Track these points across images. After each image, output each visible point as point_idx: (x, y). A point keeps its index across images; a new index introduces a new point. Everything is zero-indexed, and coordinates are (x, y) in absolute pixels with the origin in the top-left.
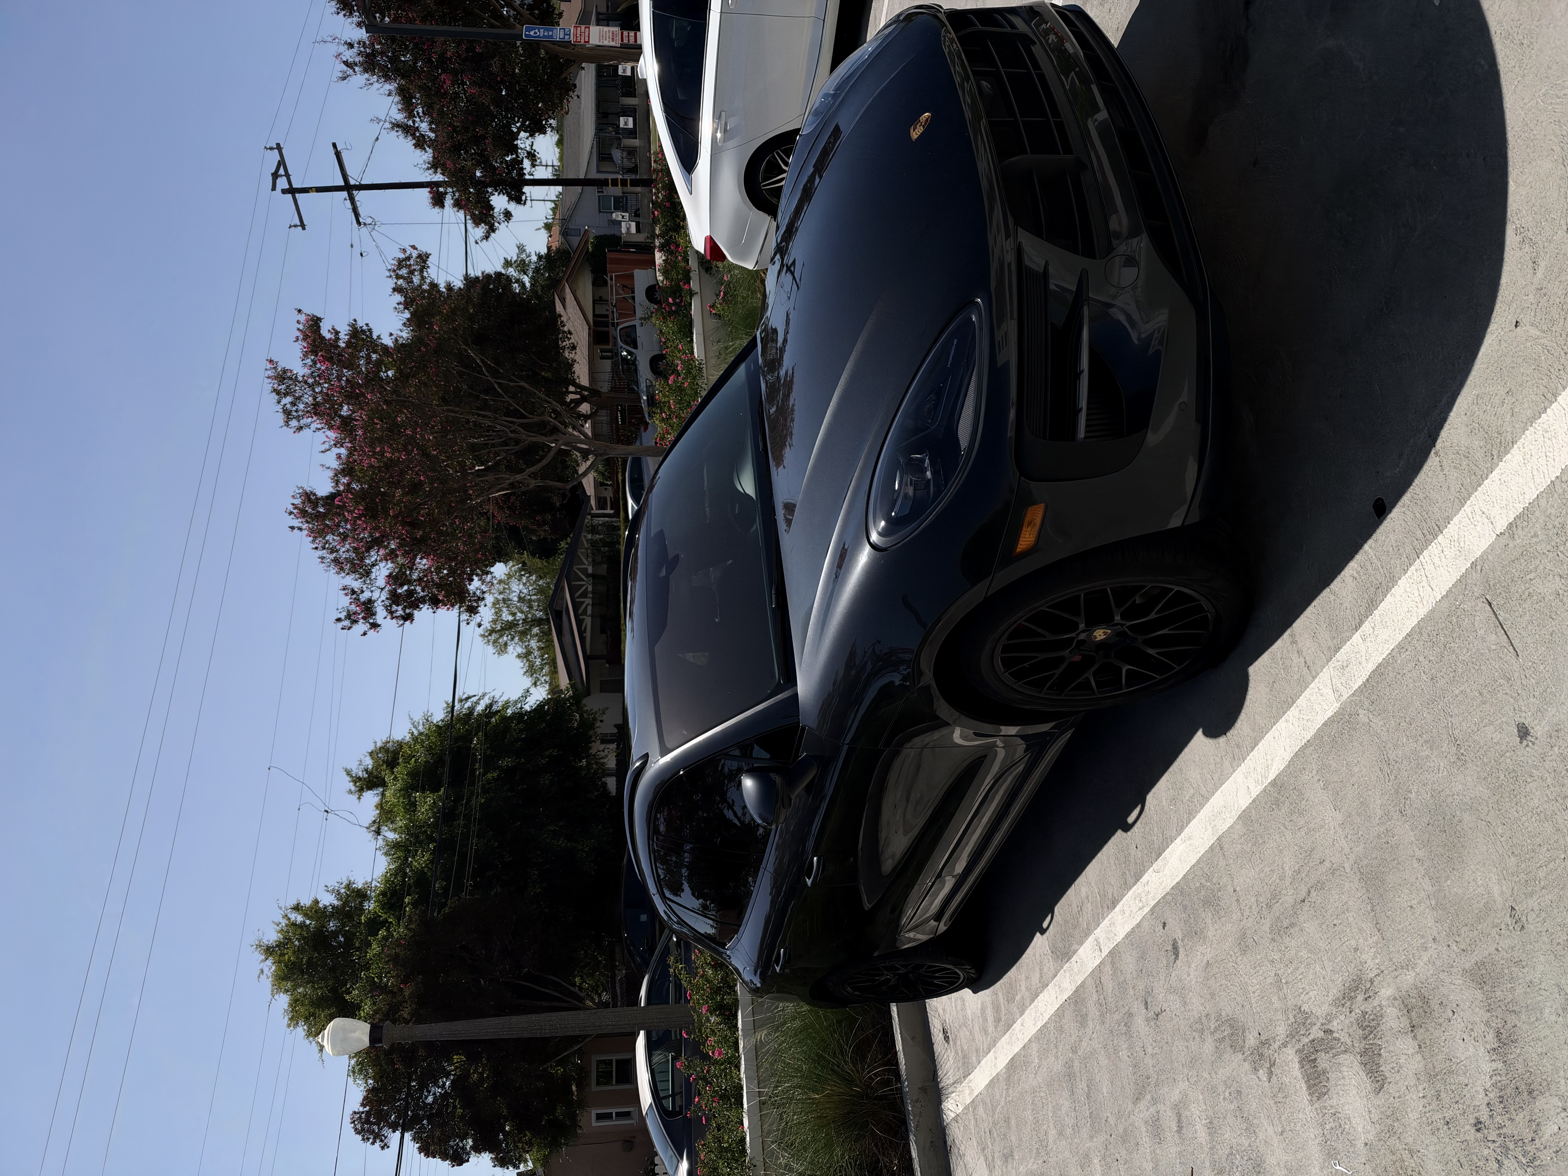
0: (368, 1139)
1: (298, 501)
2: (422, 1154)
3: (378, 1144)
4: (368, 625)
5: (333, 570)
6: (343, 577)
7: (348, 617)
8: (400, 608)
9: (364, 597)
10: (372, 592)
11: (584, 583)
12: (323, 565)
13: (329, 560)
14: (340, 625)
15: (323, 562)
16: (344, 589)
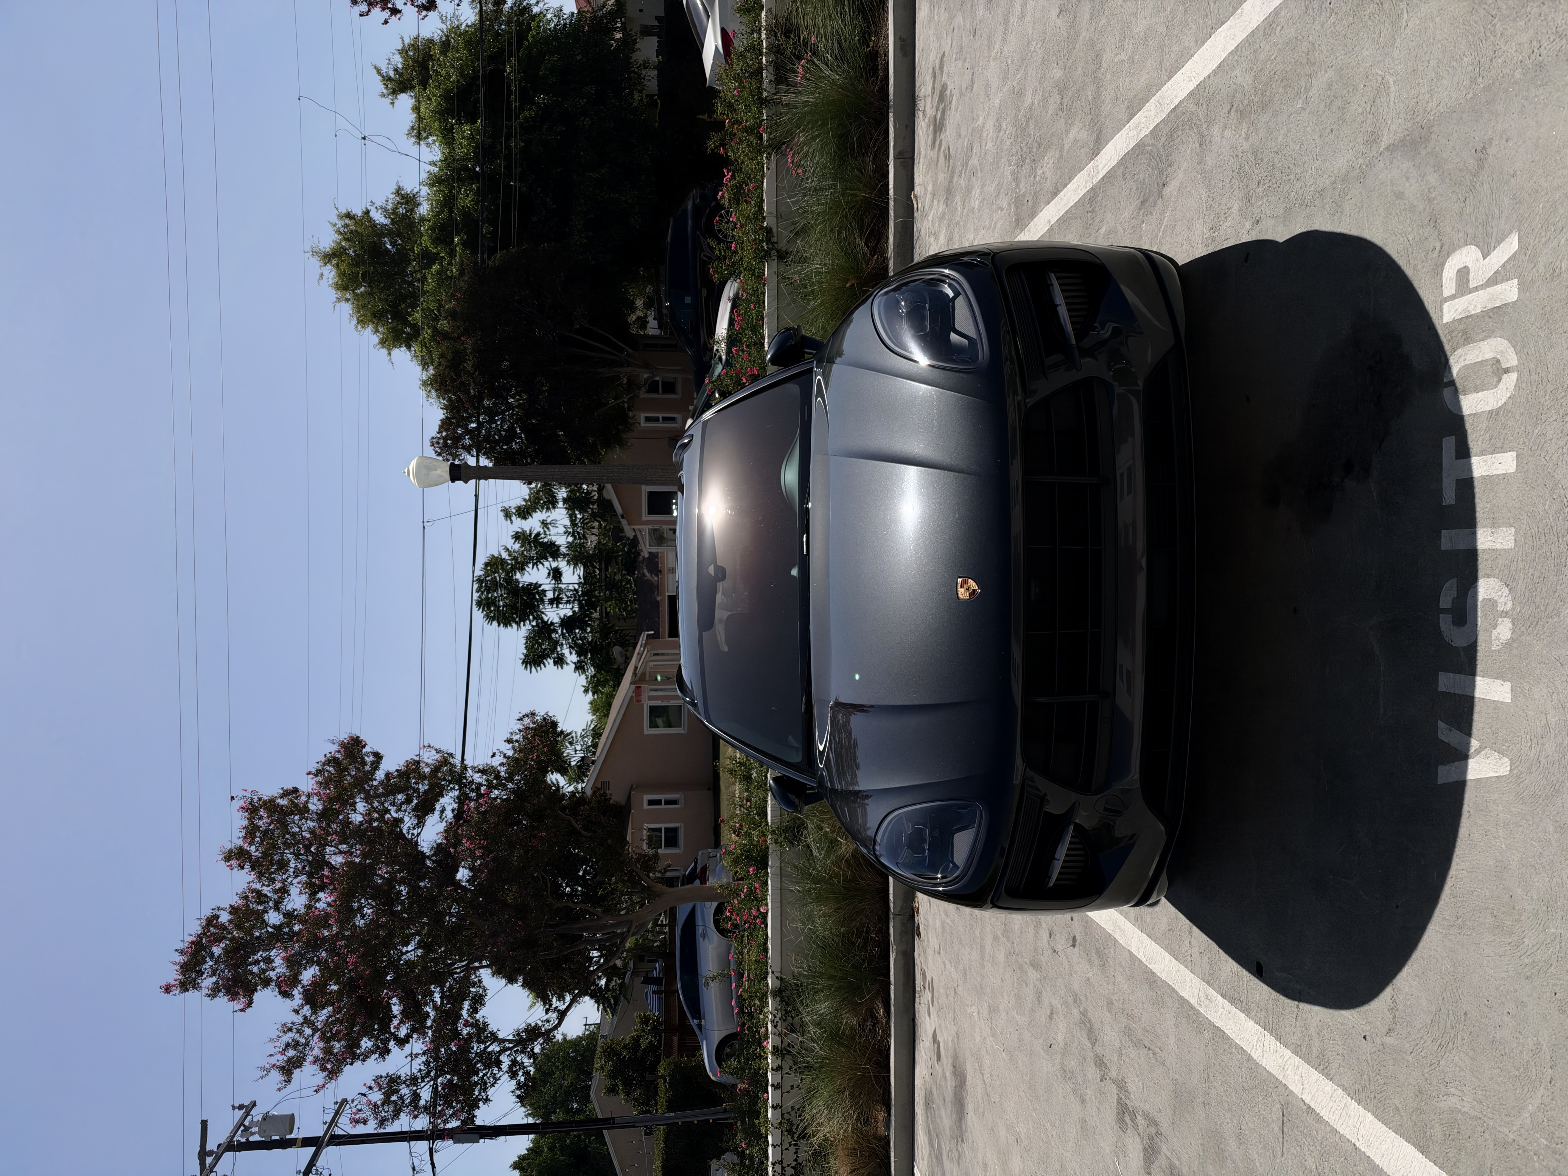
4: (387, 11)
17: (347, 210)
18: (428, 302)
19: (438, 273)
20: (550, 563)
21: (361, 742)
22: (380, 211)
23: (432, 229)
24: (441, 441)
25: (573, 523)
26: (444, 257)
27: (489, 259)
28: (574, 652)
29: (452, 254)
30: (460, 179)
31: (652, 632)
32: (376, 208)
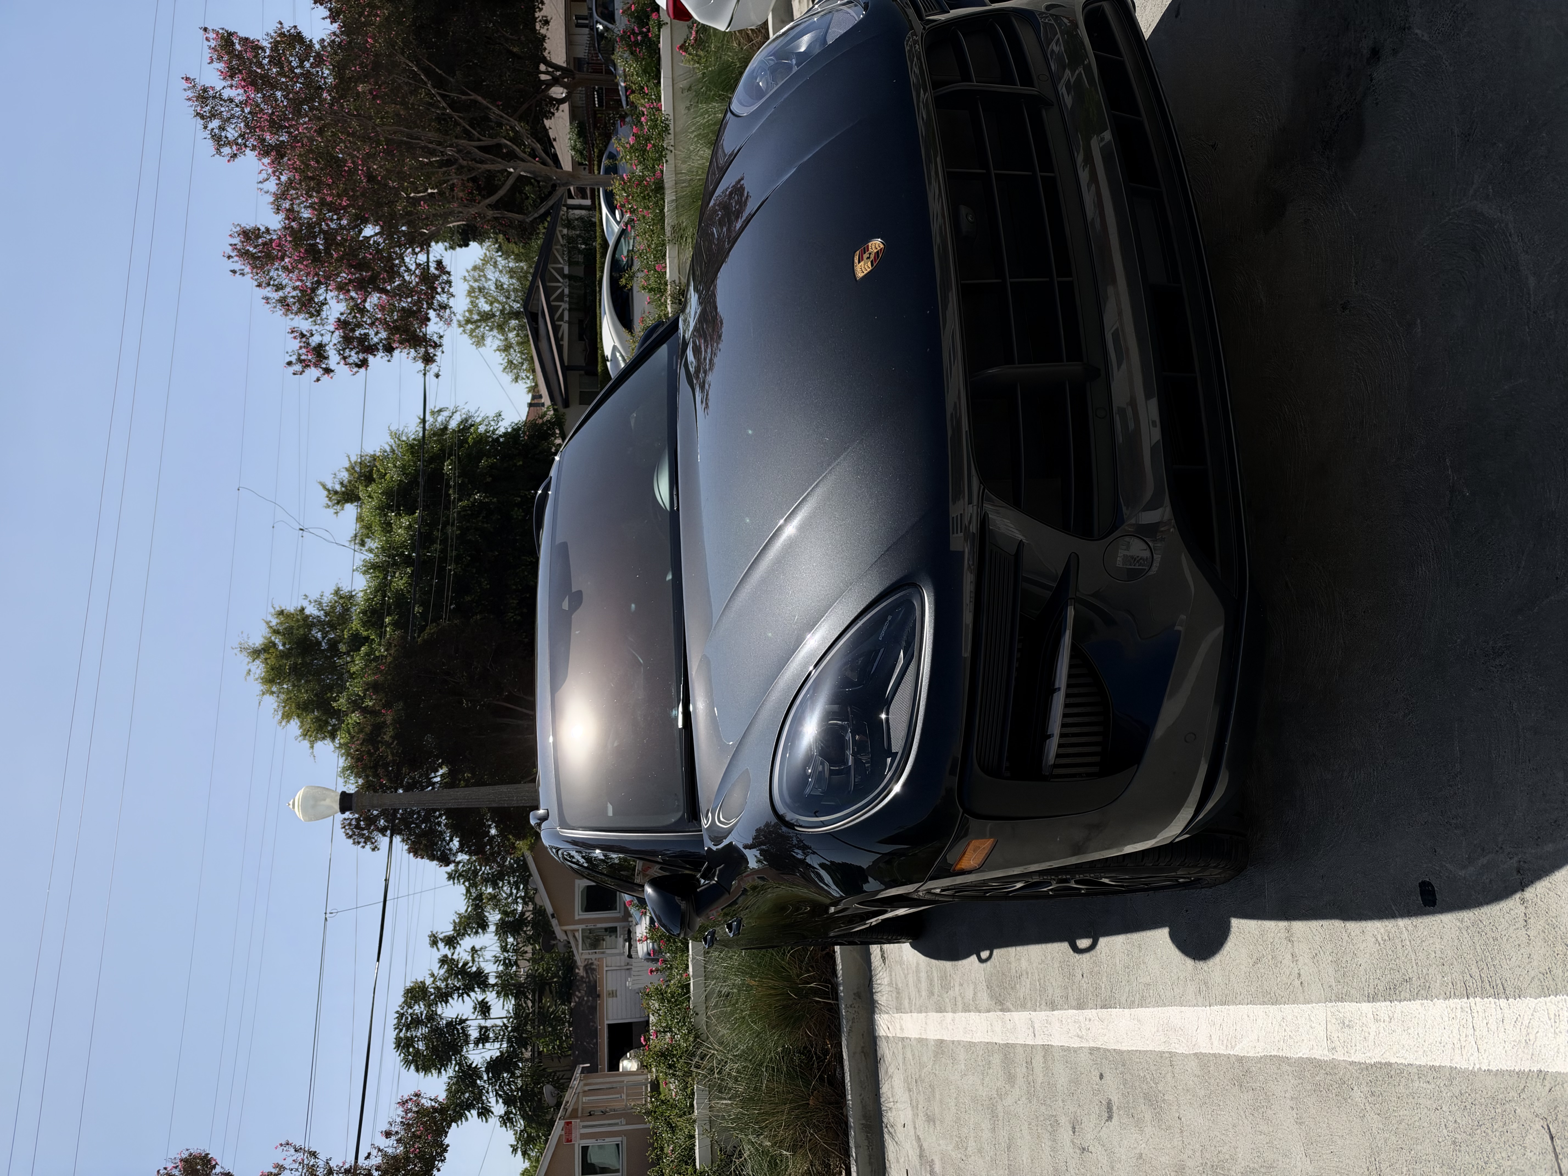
0: (359, 843)
1: (236, 241)
2: (412, 854)
3: (369, 846)
4: (321, 370)
5: (280, 311)
6: (292, 319)
7: (300, 360)
8: (353, 353)
9: (315, 340)
10: (322, 335)
11: (560, 284)
12: (269, 306)
13: (274, 301)
14: (292, 369)
15: (268, 303)
16: (293, 332)
17: (280, 607)
18: (355, 687)
19: (367, 654)
20: (478, 995)
21: (209, 1161)
22: (313, 604)
23: (364, 612)
24: (354, 822)
25: (504, 949)
26: (373, 639)
27: (419, 637)
28: (501, 1101)
29: (381, 635)
30: (395, 563)
31: (588, 1065)
32: (310, 601)
